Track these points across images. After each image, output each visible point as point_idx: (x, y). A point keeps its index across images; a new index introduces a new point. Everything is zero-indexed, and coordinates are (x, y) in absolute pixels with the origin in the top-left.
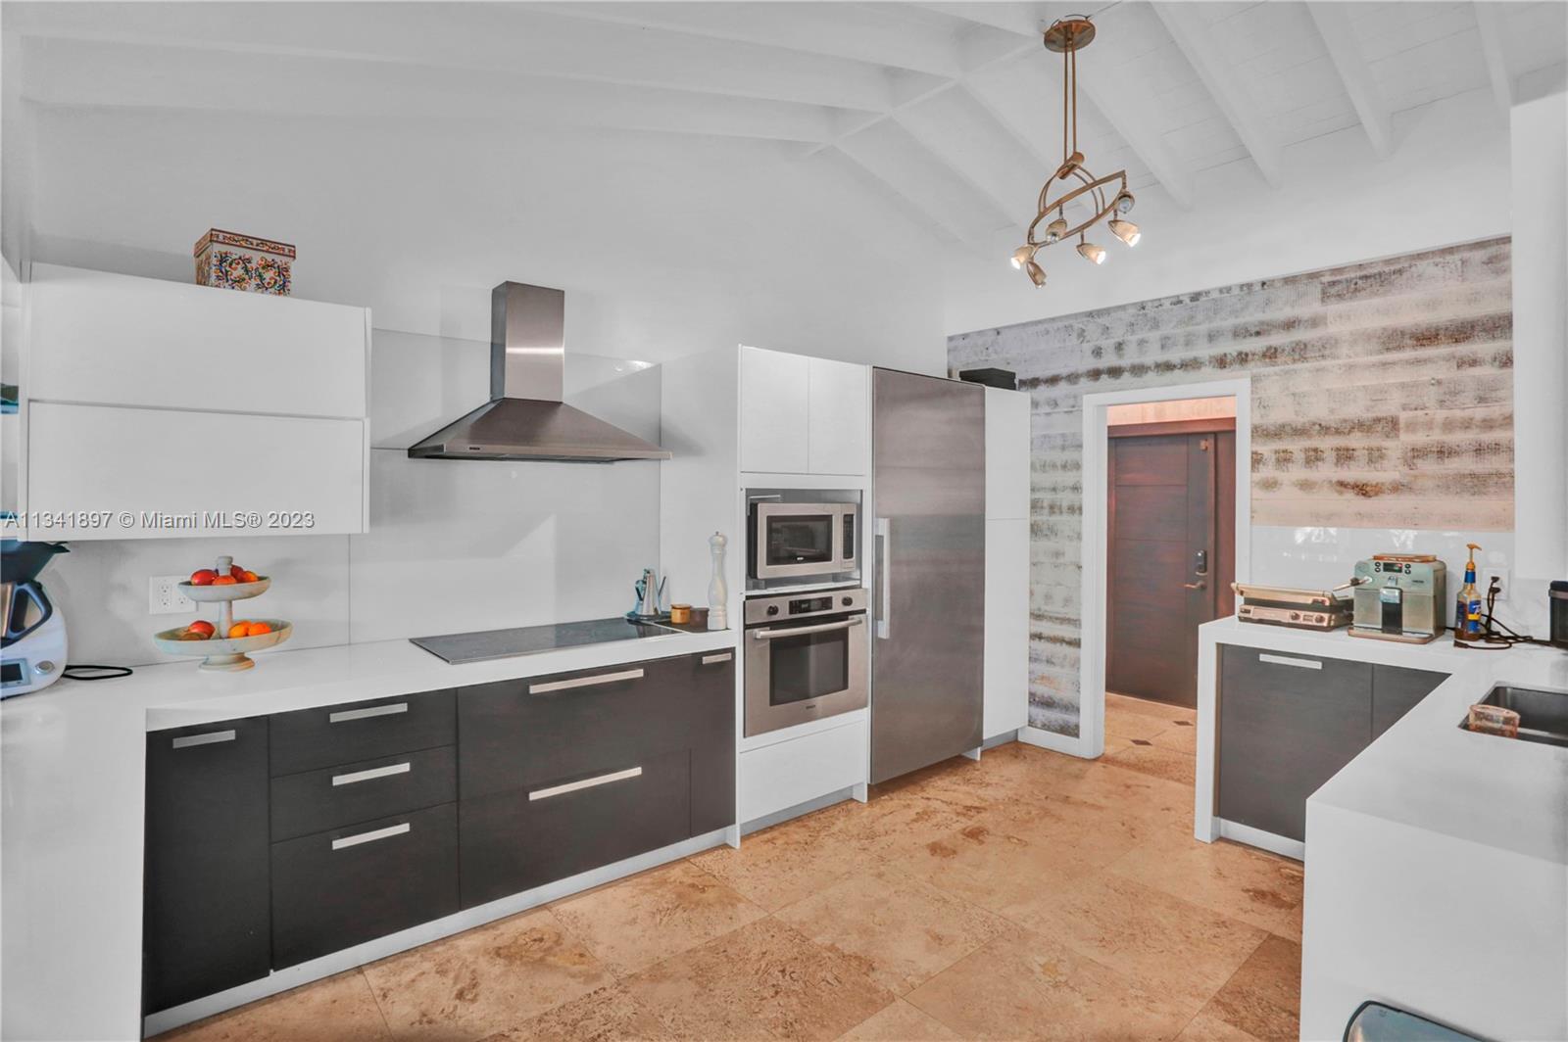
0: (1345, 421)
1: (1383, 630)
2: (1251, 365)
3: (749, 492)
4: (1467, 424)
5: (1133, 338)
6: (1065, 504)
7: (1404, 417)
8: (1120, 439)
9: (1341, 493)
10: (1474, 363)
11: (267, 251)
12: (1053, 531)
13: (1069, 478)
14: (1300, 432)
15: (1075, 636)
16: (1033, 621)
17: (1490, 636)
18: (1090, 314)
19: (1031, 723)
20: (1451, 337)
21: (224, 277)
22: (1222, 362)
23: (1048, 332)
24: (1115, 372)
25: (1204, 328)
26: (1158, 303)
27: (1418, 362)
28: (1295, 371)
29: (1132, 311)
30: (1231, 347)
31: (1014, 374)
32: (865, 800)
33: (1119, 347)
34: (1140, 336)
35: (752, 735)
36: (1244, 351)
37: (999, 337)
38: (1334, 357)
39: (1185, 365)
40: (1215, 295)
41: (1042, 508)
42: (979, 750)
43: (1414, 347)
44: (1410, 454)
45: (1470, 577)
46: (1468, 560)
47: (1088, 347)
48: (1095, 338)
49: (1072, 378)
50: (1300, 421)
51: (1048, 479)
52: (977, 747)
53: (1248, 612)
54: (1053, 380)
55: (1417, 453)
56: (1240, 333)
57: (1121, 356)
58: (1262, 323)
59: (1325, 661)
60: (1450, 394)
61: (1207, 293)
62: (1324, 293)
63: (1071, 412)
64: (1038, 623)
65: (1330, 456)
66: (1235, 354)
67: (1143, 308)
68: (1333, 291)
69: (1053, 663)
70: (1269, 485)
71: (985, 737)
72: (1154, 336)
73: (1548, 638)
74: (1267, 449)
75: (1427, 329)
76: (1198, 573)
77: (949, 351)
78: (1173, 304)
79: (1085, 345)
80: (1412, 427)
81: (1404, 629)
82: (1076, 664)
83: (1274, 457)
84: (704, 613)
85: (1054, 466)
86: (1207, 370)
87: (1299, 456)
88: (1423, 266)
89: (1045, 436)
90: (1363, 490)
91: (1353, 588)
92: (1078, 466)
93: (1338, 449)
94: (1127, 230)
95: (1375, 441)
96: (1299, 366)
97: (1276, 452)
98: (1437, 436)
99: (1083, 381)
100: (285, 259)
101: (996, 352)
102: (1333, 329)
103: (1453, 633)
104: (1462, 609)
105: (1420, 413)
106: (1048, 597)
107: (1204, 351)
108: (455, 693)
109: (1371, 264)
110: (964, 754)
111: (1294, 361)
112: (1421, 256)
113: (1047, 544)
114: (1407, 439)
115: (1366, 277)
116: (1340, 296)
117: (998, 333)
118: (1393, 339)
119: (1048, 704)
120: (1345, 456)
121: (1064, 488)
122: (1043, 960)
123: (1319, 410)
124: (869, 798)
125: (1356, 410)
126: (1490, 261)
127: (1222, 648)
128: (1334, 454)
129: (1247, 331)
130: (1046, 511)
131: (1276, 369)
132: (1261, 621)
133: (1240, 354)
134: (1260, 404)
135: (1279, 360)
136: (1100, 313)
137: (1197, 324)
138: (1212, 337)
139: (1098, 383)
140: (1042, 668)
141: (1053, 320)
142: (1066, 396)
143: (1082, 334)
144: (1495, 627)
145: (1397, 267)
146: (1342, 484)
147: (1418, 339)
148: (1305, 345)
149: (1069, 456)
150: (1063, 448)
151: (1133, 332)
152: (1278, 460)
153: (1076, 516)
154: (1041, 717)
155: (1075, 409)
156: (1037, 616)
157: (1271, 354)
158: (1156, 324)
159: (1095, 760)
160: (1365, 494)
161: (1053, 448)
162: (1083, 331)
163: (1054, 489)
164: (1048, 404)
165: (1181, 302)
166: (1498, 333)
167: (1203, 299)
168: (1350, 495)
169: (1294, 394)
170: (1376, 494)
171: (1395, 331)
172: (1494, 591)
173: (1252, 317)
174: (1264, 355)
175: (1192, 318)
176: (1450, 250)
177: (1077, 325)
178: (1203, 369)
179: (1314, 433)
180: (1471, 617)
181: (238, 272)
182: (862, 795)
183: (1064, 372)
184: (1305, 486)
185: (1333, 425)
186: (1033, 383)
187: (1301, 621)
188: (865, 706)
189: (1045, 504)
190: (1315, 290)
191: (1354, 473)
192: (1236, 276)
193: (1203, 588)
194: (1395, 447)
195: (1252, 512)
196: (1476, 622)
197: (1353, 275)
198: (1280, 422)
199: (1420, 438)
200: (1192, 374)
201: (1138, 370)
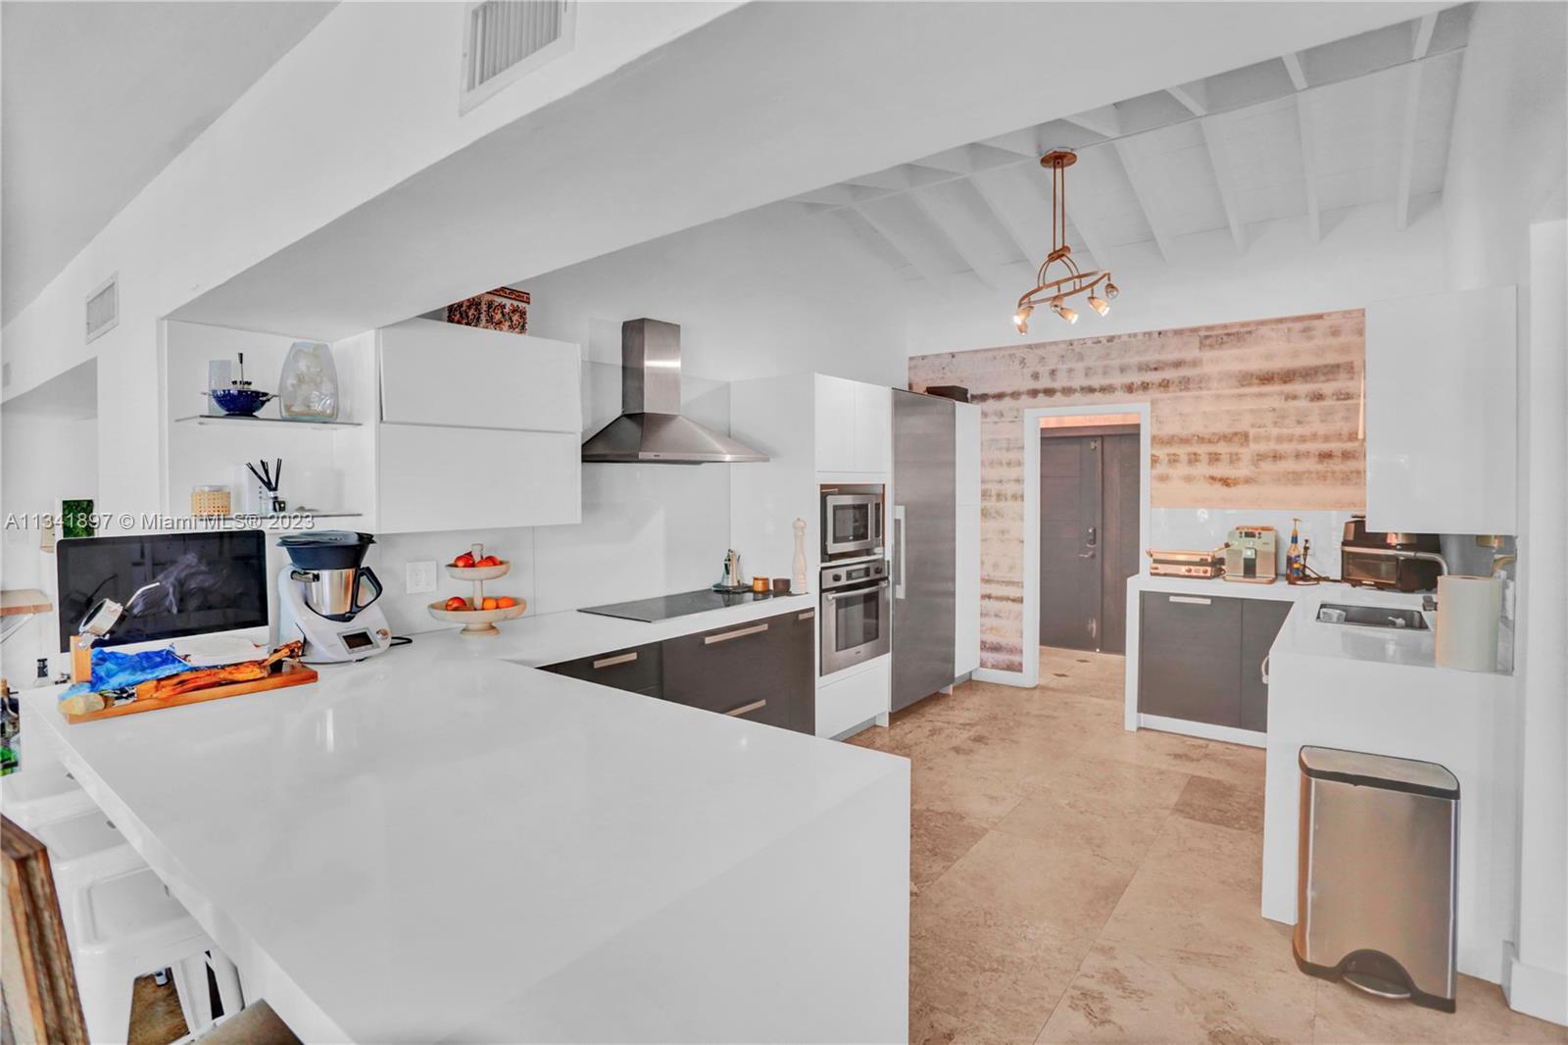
0: (1214, 434)
1: (1244, 577)
2: (1150, 392)
3: (823, 487)
4: (1290, 439)
5: (1063, 367)
6: (1009, 494)
7: (1252, 432)
8: (1051, 440)
9: (1211, 484)
10: (1295, 397)
11: (514, 299)
12: (999, 514)
13: (1013, 473)
14: (1185, 441)
15: (1018, 595)
16: (984, 586)
17: (1306, 578)
18: (1030, 347)
19: (983, 665)
20: (1282, 379)
21: (490, 320)
22: (1130, 389)
23: (995, 358)
24: (1049, 392)
25: (1117, 363)
26: (1083, 341)
27: (1261, 395)
28: (1182, 397)
29: (1063, 346)
30: (1136, 378)
31: (967, 390)
32: (887, 725)
33: (1053, 372)
34: (1070, 365)
35: (827, 673)
36: (1146, 381)
37: (954, 360)
38: (1209, 389)
39: (1103, 390)
40: (1125, 338)
41: (990, 496)
42: (951, 686)
43: (1259, 385)
44: (1256, 458)
45: (1295, 540)
46: (1293, 528)
47: (1028, 372)
48: (1033, 365)
49: (1015, 395)
50: (1184, 433)
51: (995, 473)
52: (948, 685)
53: (1156, 568)
54: (1000, 396)
55: (1260, 457)
56: (1143, 368)
57: (1054, 380)
58: (1159, 362)
59: (1213, 598)
60: (1280, 418)
61: (1120, 337)
62: (1201, 343)
63: (1014, 422)
64: (988, 586)
65: (1205, 458)
66: (1139, 383)
67: (1072, 345)
68: (1208, 342)
69: (1000, 617)
70: (1163, 478)
71: (957, 675)
72: (1080, 366)
73: (1340, 578)
74: (1162, 453)
75: (1267, 373)
76: (1088, 546)
77: (910, 368)
78: (1094, 343)
79: (1025, 370)
80: (1257, 439)
81: (1257, 575)
82: (1019, 616)
83: (1167, 458)
84: (787, 583)
85: (1001, 464)
86: (1119, 394)
87: (1184, 458)
88: (1264, 330)
89: (993, 440)
90: (1226, 482)
91: (1225, 550)
92: (1020, 464)
93: (1210, 454)
94: (1101, 304)
95: (1234, 448)
96: (1184, 394)
97: (1168, 455)
98: (1272, 446)
99: (1024, 397)
100: (524, 305)
101: (951, 372)
102: (1208, 369)
103: (1284, 578)
104: (1290, 561)
105: (1262, 430)
106: (995, 566)
107: (1118, 380)
108: (659, 646)
109: (1232, 325)
110: (941, 691)
111: (1181, 390)
112: (1263, 323)
113: (992, 524)
114: (1255, 447)
115: (1228, 335)
116: (1211, 346)
117: (953, 356)
118: (1246, 379)
119: (996, 648)
120: (1214, 458)
121: (1009, 481)
122: (1067, 802)
123: (1197, 427)
124: (890, 724)
125: (1222, 427)
126: (1305, 330)
127: (1143, 595)
128: (1207, 457)
129: (1148, 367)
130: (994, 499)
131: (1169, 395)
132: (1165, 575)
133: (1143, 383)
134: (1158, 420)
135: (1171, 389)
136: (1038, 346)
137: (1112, 359)
138: (1123, 370)
139: (1036, 400)
140: (991, 622)
141: (1000, 349)
142: (1011, 409)
143: (1023, 361)
144: (1308, 572)
145: (1249, 329)
146: (1213, 478)
147: (1261, 380)
148: (1189, 379)
149: (1012, 456)
150: (1008, 449)
151: (1063, 363)
152: (1169, 461)
153: (1019, 502)
154: (990, 660)
155: (1017, 419)
156: (986, 581)
157: (1165, 385)
158: (1081, 357)
159: (1035, 688)
160: (1228, 485)
161: (1000, 449)
162: (1024, 359)
163: (1001, 482)
164: (995, 414)
165: (1100, 342)
166: (1308, 379)
167: (1116, 341)
168: (1218, 486)
169: (1180, 414)
170: (1235, 485)
171: (1247, 373)
172: (1306, 549)
173: (1152, 357)
174: (1160, 385)
175: (1108, 355)
176: (1281, 321)
177: (1019, 354)
178: (1116, 393)
179: (1195, 442)
180: (1296, 566)
181: (498, 317)
182: (885, 722)
183: (1009, 390)
184: (1188, 479)
185: (1207, 437)
186: (983, 397)
187: (1193, 573)
188: (888, 651)
189: (993, 493)
190: (1196, 341)
191: (1221, 470)
192: (1140, 327)
193: (1093, 556)
194: (1246, 453)
195: (1151, 497)
196: (1298, 569)
197: (1220, 332)
198: (1171, 433)
199: (1262, 447)
200: (1108, 397)
201: (1068, 391)
